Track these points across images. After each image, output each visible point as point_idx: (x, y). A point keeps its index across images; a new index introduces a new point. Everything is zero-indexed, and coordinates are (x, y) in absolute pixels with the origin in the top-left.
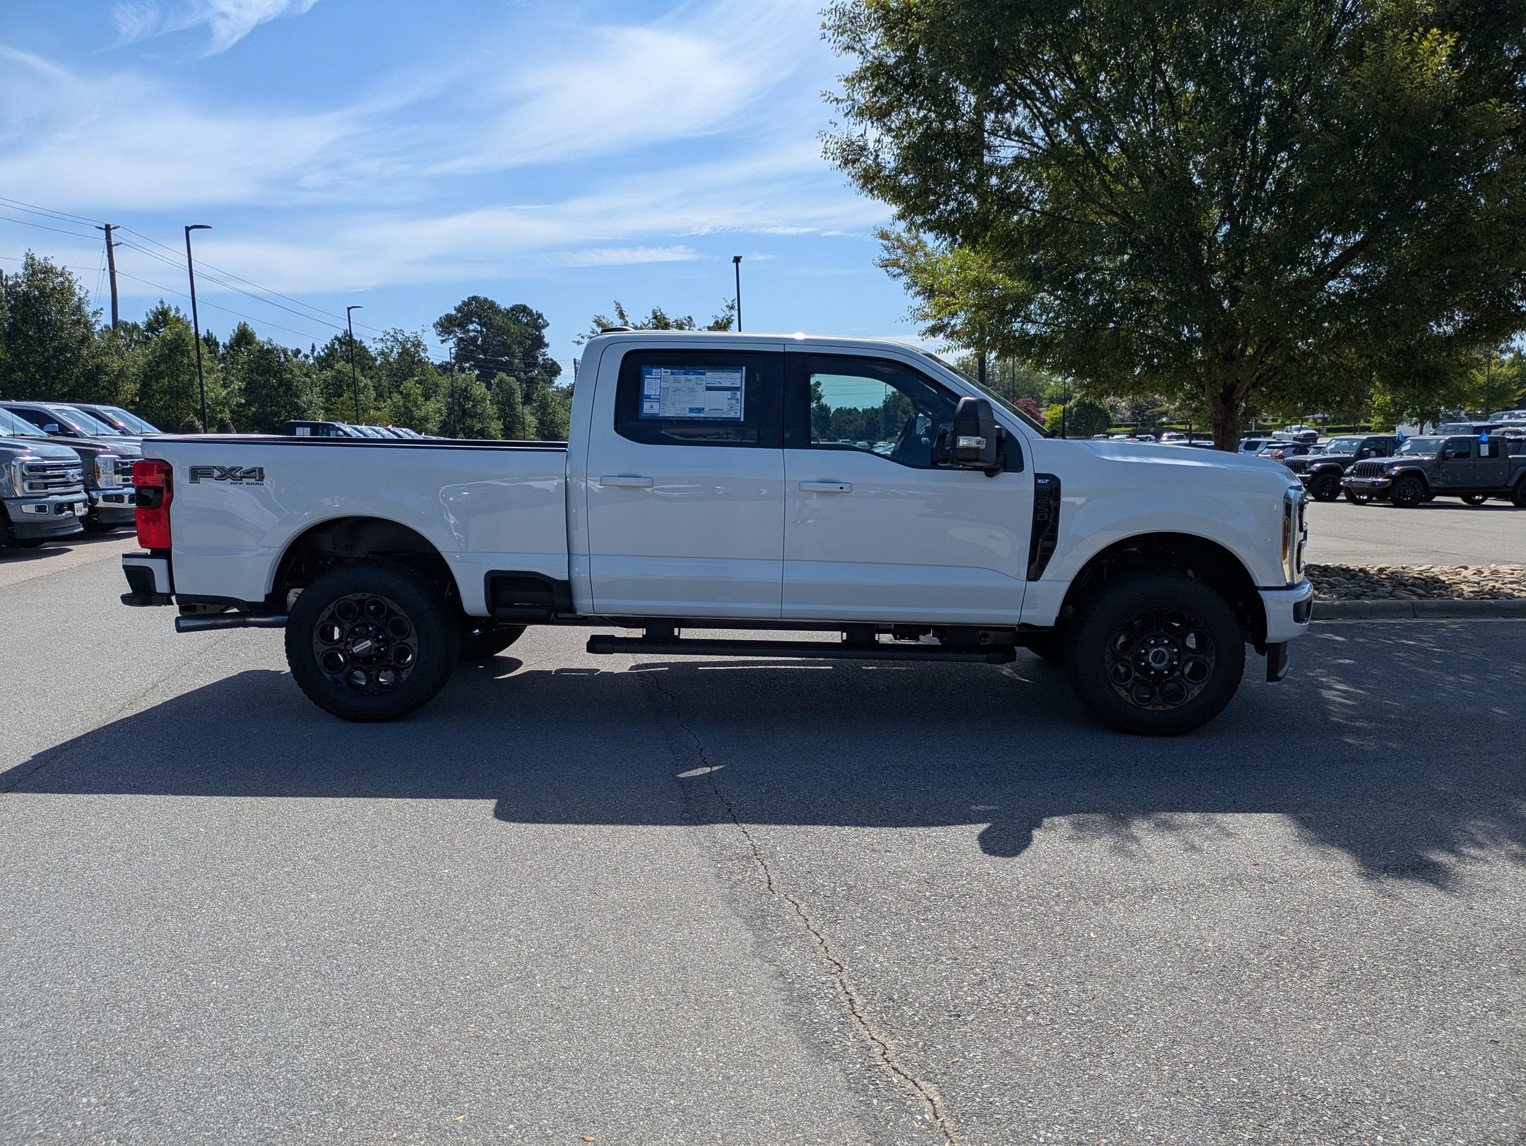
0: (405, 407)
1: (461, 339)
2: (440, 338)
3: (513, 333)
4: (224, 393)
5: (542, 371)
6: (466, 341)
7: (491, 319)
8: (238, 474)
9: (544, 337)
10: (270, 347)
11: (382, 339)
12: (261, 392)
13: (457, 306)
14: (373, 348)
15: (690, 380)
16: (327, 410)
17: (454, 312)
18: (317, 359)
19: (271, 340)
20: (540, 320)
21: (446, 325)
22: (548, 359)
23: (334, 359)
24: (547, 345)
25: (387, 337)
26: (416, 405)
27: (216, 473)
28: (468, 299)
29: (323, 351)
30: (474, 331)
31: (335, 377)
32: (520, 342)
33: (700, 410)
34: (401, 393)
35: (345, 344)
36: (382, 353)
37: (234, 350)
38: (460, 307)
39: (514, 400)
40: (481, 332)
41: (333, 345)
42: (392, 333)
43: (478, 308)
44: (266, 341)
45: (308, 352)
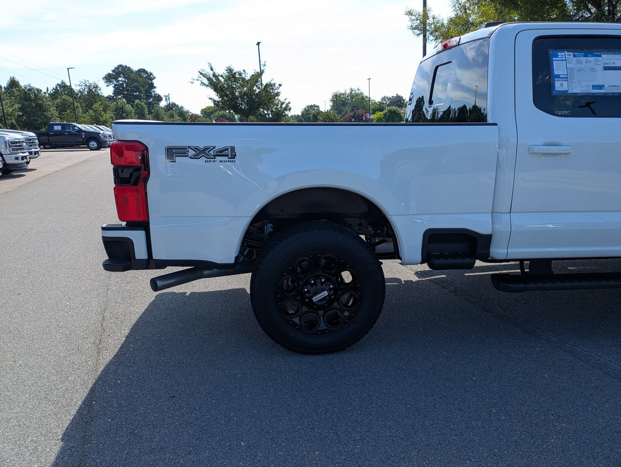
0: (95, 116)
1: (116, 85)
2: (106, 84)
3: (140, 82)
4: (11, 110)
5: (154, 99)
6: (118, 85)
7: (129, 75)
8: (212, 152)
9: (154, 84)
10: (30, 88)
11: (79, 85)
12: (28, 110)
13: (113, 70)
14: (76, 88)
15: (590, 62)
16: (61, 118)
17: (111, 72)
18: (49, 94)
19: (30, 84)
20: (151, 76)
21: (108, 78)
22: (156, 94)
23: (58, 94)
24: (155, 87)
25: (82, 84)
26: (100, 115)
27: (191, 153)
28: (118, 66)
29: (52, 90)
30: (121, 81)
31: (61, 102)
32: (143, 86)
33: (601, 87)
34: (93, 109)
35: (62, 87)
36: (80, 91)
37: (9, 90)
38: (114, 70)
39: (144, 112)
40: (125, 81)
41: (57, 88)
42: (84, 82)
43: (122, 70)
44: (27, 85)
45: (45, 91)
